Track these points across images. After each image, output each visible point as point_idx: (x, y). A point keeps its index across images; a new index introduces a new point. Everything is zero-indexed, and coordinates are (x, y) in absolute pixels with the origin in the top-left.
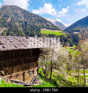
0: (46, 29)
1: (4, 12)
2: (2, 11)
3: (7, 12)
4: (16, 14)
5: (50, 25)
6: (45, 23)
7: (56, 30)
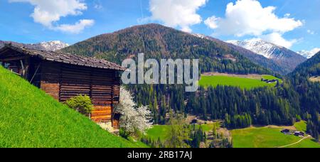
0: (217, 74)
1: (124, 42)
2: (120, 41)
3: (130, 40)
4: (149, 42)
5: (234, 60)
6: (219, 56)
7: (251, 72)
